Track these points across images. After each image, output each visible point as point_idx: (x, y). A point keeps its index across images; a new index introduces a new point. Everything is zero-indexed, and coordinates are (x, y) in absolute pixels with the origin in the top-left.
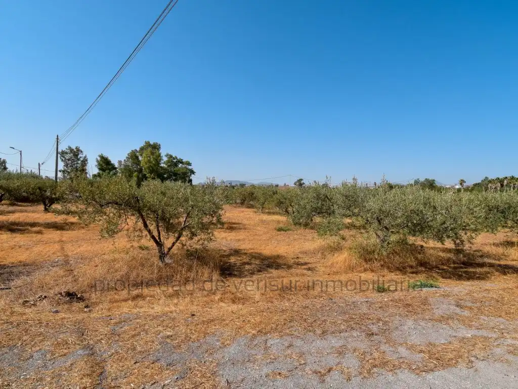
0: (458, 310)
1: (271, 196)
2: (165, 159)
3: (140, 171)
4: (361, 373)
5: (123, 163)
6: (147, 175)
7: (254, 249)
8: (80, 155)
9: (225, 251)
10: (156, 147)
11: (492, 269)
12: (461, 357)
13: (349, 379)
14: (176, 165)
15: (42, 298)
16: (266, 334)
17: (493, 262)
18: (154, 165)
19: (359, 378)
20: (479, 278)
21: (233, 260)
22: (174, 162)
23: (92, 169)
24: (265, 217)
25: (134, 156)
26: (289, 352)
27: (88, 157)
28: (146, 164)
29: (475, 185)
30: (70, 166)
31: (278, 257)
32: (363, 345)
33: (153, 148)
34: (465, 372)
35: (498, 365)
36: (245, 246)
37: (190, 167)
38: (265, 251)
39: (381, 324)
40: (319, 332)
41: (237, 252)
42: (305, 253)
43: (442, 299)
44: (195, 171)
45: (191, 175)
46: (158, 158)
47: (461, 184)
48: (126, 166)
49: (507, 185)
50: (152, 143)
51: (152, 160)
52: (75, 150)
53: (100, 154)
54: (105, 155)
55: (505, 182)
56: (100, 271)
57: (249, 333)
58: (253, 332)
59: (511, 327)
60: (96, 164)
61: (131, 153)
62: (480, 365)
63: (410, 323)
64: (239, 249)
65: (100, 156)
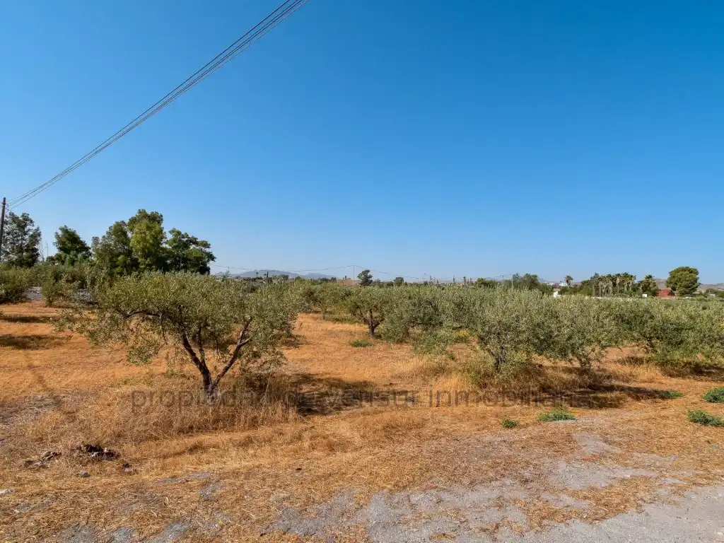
0: (607, 447)
1: (343, 298)
2: (170, 237)
3: (129, 253)
4: (532, 528)
5: (100, 241)
6: (140, 260)
7: (329, 374)
8: (28, 227)
9: (290, 377)
10: (155, 219)
11: (623, 394)
12: (627, 501)
13: (522, 535)
14: (186, 245)
15: (50, 457)
16: (405, 487)
17: (622, 384)
18: (153, 245)
19: (532, 532)
20: (611, 406)
21: (305, 389)
22: (183, 242)
23: (48, 248)
24: (330, 326)
25: (119, 231)
26: (441, 509)
27: (41, 230)
28: (138, 242)
29: (584, 283)
30: (11, 243)
31: (365, 384)
32: (521, 494)
33: (150, 220)
34: (636, 517)
35: (668, 507)
36: (315, 369)
37: (208, 250)
38: (345, 375)
39: (531, 468)
40: (466, 481)
41: (307, 378)
42: (400, 377)
43: (585, 433)
44: (214, 254)
45: (208, 261)
46: (159, 235)
47: (567, 281)
48: (106, 246)
49: (619, 284)
50: (149, 212)
51: (148, 237)
52: (21, 219)
53: (63, 226)
54: (71, 227)
55: (618, 280)
56: (119, 413)
57: (383, 488)
58: (389, 486)
59: (668, 464)
60: (55, 240)
61: (115, 227)
62: (648, 508)
63: (562, 465)
64: (310, 374)
65: (61, 229)
